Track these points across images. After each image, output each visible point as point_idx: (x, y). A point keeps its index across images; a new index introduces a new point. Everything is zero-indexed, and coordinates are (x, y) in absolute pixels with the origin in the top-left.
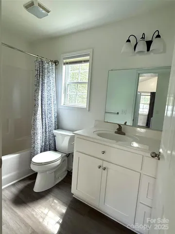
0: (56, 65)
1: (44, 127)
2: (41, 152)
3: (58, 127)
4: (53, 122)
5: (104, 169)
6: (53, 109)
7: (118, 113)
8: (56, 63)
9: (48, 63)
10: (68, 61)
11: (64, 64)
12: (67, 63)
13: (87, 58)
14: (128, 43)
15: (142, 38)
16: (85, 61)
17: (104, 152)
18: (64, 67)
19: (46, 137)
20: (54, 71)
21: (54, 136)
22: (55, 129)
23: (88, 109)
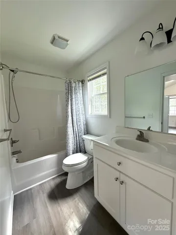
0: (82, 83)
1: (75, 133)
2: (73, 153)
3: (87, 132)
4: (83, 129)
5: (122, 183)
6: (81, 118)
7: (144, 117)
8: (83, 82)
9: (76, 83)
10: (91, 78)
11: (88, 81)
12: (90, 80)
13: (105, 71)
14: (141, 41)
15: (159, 28)
16: (104, 74)
17: (119, 164)
18: (88, 83)
19: (77, 140)
20: (81, 88)
21: (84, 140)
22: (85, 134)
23: (109, 116)
